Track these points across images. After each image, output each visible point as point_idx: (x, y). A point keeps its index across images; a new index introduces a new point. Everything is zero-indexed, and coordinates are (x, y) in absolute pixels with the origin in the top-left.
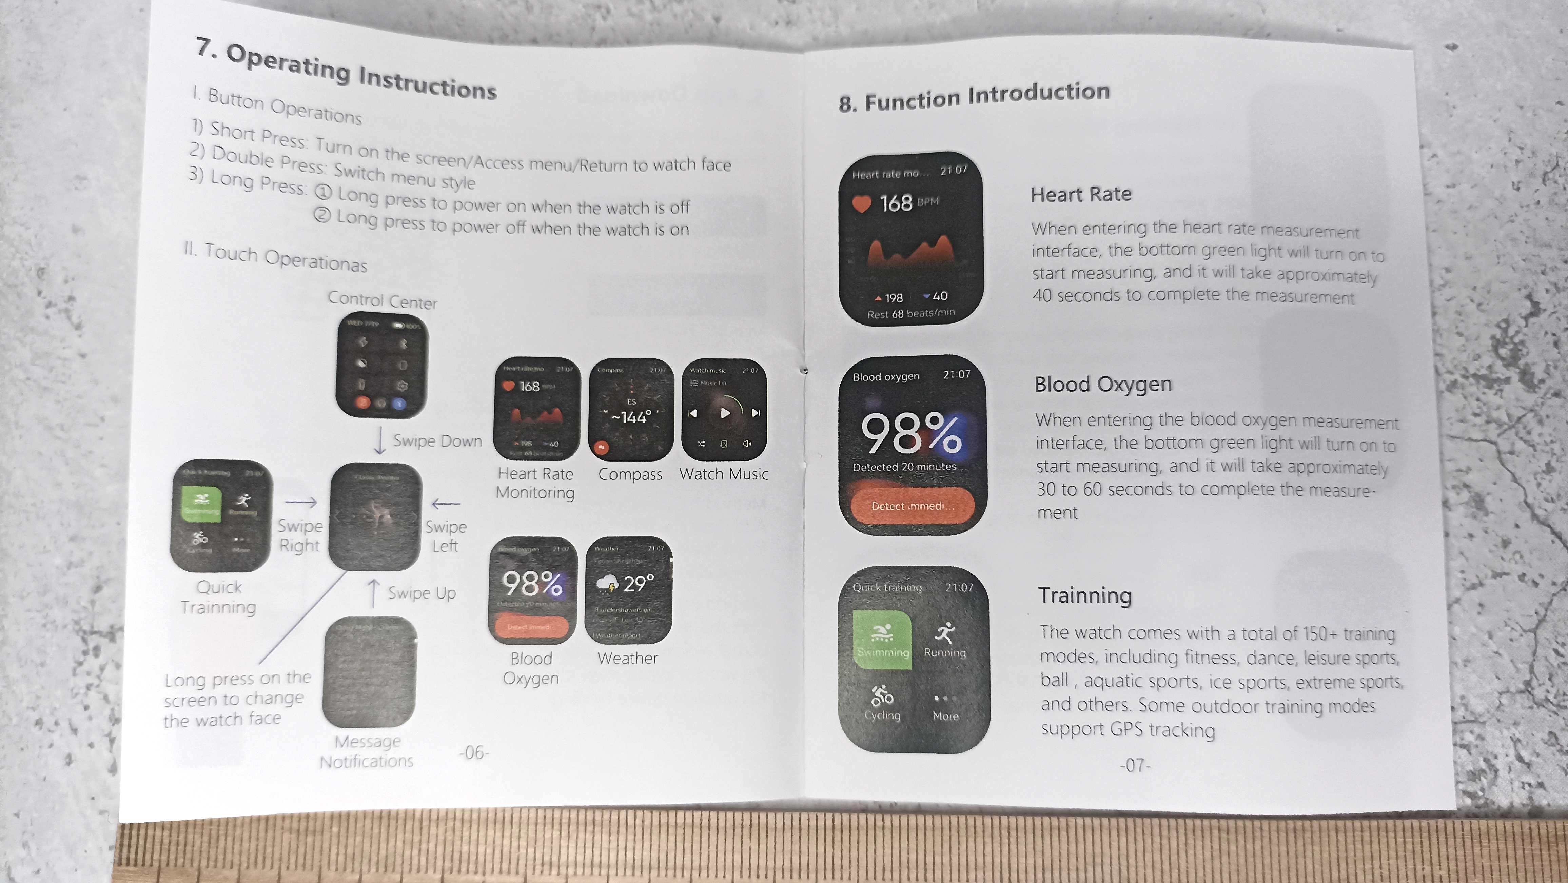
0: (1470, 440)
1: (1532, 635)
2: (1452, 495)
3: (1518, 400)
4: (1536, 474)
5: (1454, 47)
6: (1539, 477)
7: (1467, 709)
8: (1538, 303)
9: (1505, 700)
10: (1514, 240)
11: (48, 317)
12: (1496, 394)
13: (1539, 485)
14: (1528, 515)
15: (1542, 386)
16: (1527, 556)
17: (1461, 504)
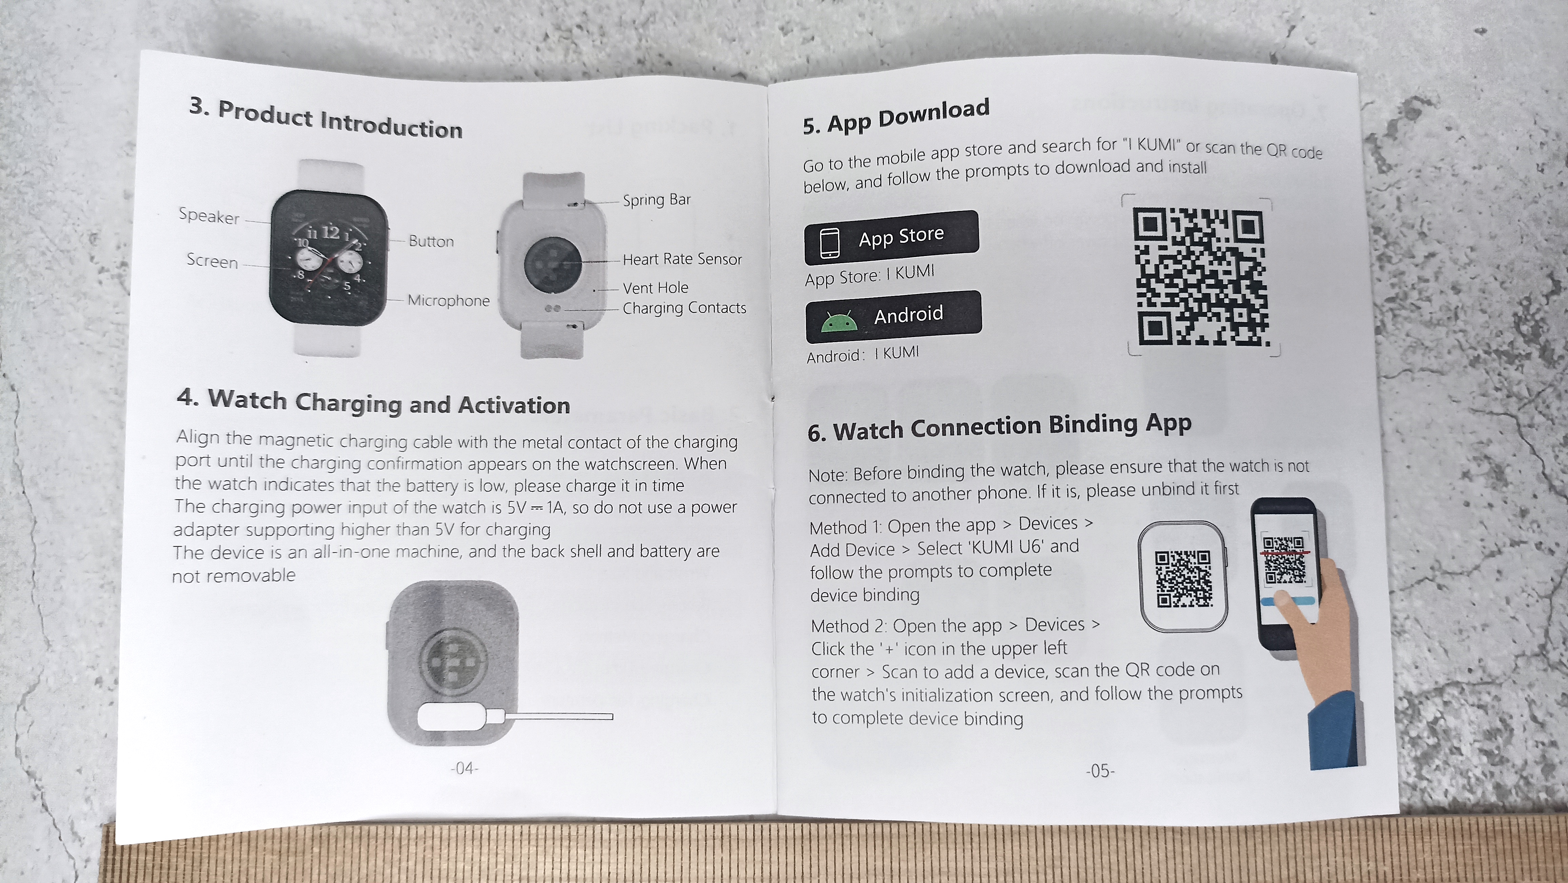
0: (1491, 413)
1: (1548, 601)
2: (1473, 468)
3: (1538, 375)
4: (1553, 447)
5: (1483, 31)
6: (1557, 449)
7: (1484, 671)
8: (1559, 282)
9: (1521, 662)
10: (1537, 221)
11: (100, 283)
12: (1517, 369)
13: (1557, 457)
14: (1545, 486)
15: (1561, 362)
16: (1544, 525)
17: (1482, 475)
